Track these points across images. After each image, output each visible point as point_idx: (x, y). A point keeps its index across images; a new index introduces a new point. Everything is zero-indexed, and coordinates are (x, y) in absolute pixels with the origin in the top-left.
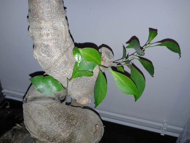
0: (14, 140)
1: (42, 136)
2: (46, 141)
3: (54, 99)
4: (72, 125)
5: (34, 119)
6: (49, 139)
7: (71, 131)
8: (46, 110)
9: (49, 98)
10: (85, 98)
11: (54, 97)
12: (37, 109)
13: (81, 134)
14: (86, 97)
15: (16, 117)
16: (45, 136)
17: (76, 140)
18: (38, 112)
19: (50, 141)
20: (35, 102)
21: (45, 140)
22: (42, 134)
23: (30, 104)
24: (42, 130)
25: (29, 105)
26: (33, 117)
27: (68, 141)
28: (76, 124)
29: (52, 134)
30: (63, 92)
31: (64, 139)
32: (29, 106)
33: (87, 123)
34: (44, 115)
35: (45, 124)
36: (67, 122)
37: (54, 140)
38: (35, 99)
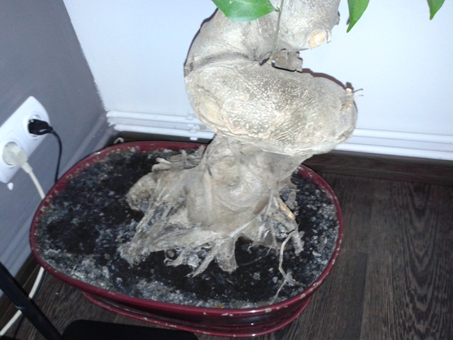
1: (236, 124)
2: (246, 133)
3: (246, 57)
4: (295, 96)
5: (217, 94)
6: (250, 128)
7: (294, 106)
8: (237, 76)
9: (238, 55)
10: (318, 30)
11: (246, 54)
12: (218, 75)
13: (314, 113)
14: (321, 28)
16: (242, 123)
17: (305, 124)
18: (222, 80)
19: (253, 133)
20: (211, 64)
21: (243, 131)
22: (237, 121)
23: (202, 71)
24: (236, 112)
25: (199, 73)
26: (213, 91)
27: (289, 128)
28: (302, 94)
29: (256, 116)
30: (265, 38)
31: (282, 125)
32: (201, 74)
34: (234, 83)
35: (239, 100)
36: (284, 92)
37: (262, 128)
38: (209, 60)
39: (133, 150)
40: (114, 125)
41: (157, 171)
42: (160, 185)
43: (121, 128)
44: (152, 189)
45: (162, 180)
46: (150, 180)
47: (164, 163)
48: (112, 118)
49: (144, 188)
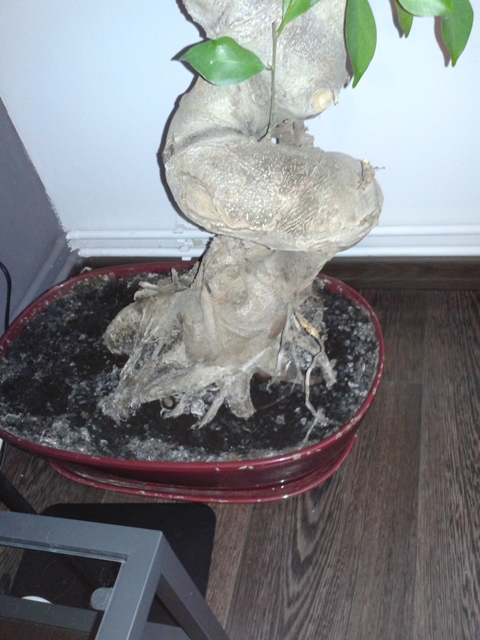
0: (146, 321)
1: (233, 216)
2: (246, 225)
3: (239, 132)
4: (300, 175)
5: (207, 180)
6: (251, 219)
7: (302, 187)
8: (230, 155)
9: (229, 130)
10: (322, 89)
11: (238, 128)
12: (206, 156)
13: (327, 193)
14: (325, 87)
15: (129, 286)
16: (241, 214)
17: (317, 208)
18: (211, 162)
19: (255, 224)
20: (196, 144)
21: (243, 224)
22: (234, 211)
23: (185, 154)
24: (232, 200)
25: (182, 156)
26: (201, 177)
27: (298, 215)
28: (310, 172)
29: (256, 203)
30: (260, 106)
31: (289, 211)
32: (184, 157)
33: (337, 169)
34: (226, 164)
35: (234, 184)
36: (288, 170)
37: (265, 217)
38: (193, 139)
39: (106, 278)
40: (78, 250)
41: (141, 300)
42: (146, 317)
43: (86, 252)
44: (135, 323)
45: (149, 309)
46: (132, 312)
47: (148, 288)
48: (74, 240)
49: (125, 324)
